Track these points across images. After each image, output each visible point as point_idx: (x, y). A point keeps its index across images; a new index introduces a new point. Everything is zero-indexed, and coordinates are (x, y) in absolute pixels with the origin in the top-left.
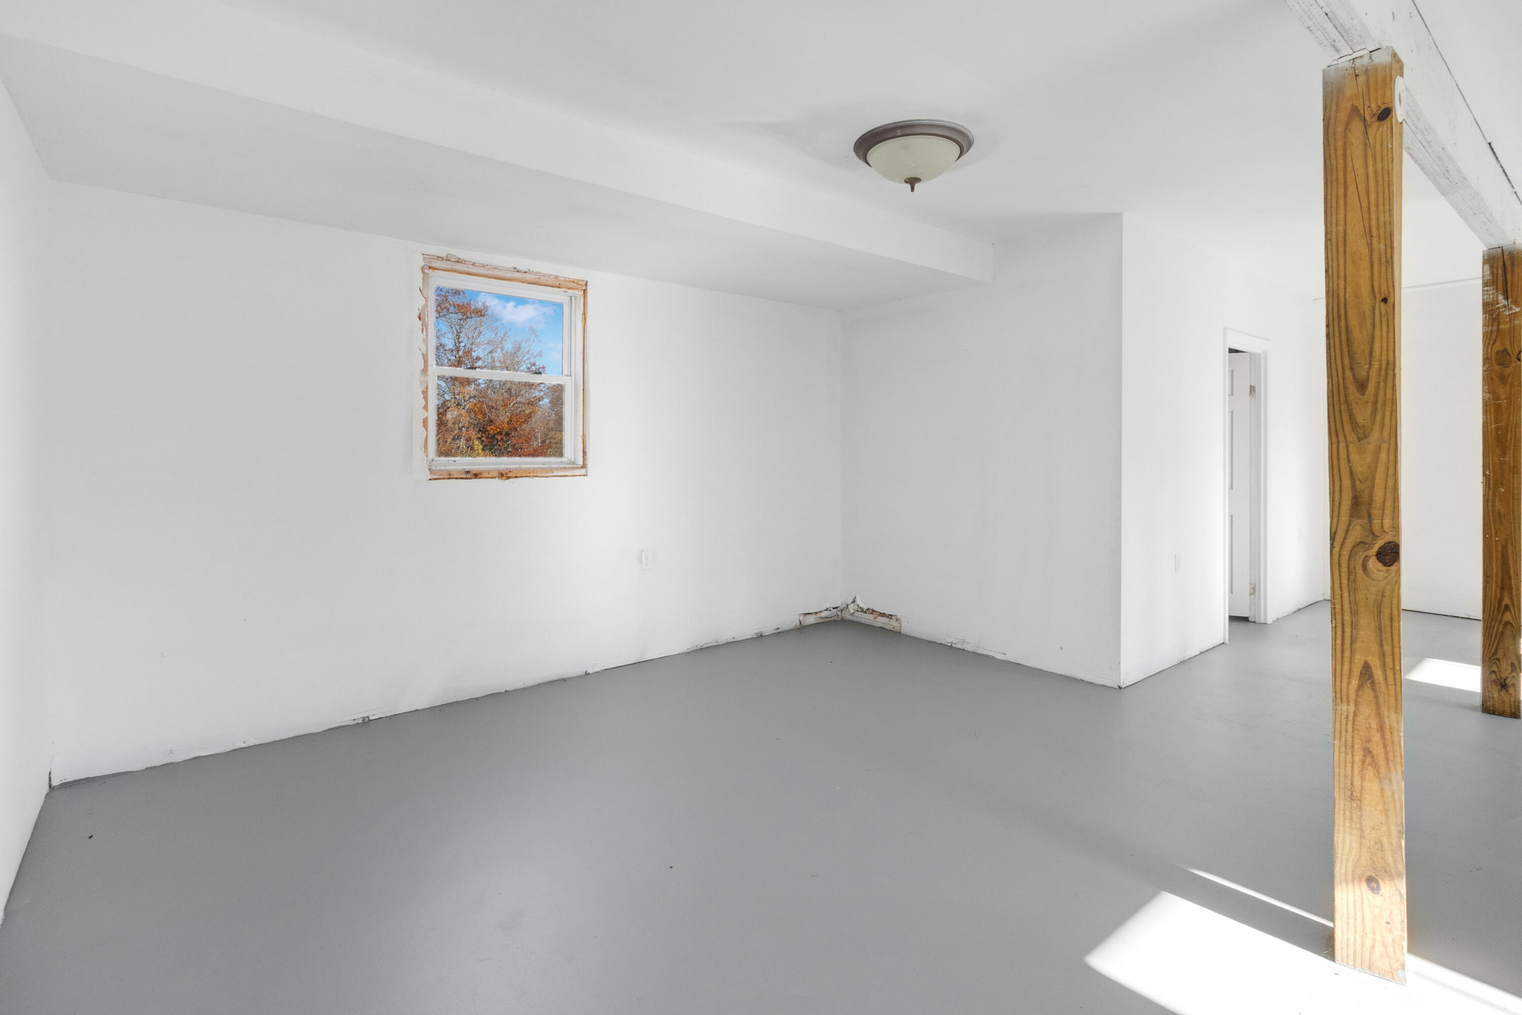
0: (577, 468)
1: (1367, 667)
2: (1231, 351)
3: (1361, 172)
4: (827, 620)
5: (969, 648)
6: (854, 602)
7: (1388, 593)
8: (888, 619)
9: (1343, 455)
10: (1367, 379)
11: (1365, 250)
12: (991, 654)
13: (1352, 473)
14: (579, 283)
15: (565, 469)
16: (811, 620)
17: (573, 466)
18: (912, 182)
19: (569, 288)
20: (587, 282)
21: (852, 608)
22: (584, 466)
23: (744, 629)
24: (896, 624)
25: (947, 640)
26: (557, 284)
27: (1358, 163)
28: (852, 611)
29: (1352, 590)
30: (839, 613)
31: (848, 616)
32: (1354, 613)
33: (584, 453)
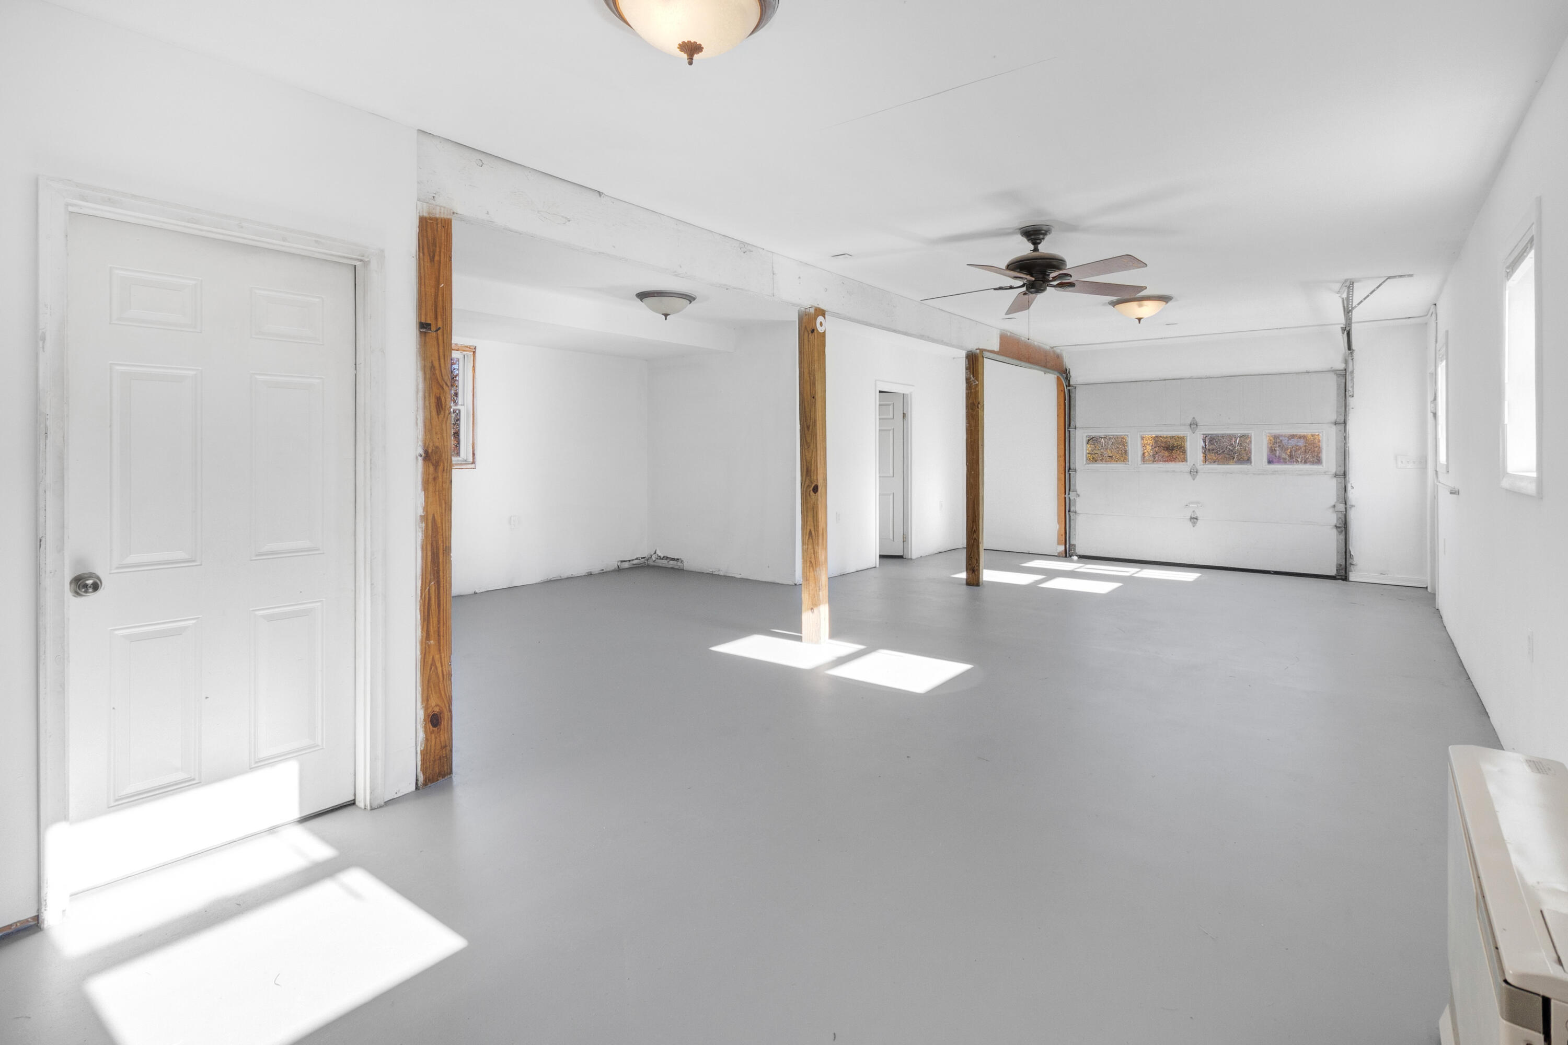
0: (469, 464)
1: (810, 531)
2: (880, 392)
3: (807, 350)
4: (637, 566)
5: (721, 573)
6: (655, 553)
7: (815, 503)
8: (676, 562)
9: (804, 453)
10: (810, 425)
11: (808, 379)
12: (733, 575)
13: (806, 460)
14: (471, 347)
15: (461, 464)
16: (626, 565)
17: (465, 462)
18: (666, 315)
19: (464, 351)
20: (476, 347)
21: (654, 558)
22: (473, 462)
23: (579, 568)
24: (681, 564)
25: (710, 571)
26: (457, 348)
27: (807, 347)
28: (654, 559)
29: (807, 503)
30: (646, 561)
31: (651, 563)
32: (807, 512)
33: (474, 454)
